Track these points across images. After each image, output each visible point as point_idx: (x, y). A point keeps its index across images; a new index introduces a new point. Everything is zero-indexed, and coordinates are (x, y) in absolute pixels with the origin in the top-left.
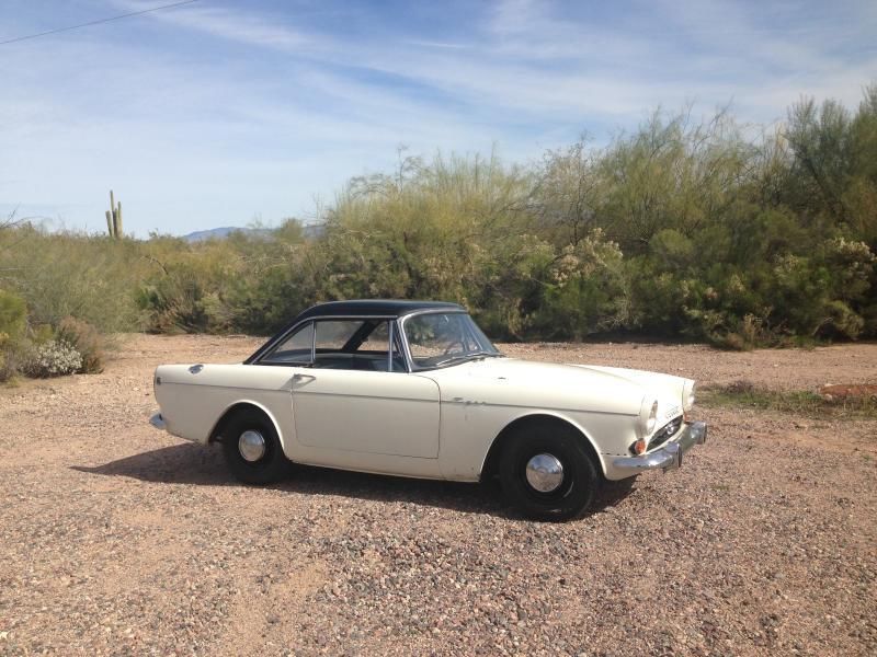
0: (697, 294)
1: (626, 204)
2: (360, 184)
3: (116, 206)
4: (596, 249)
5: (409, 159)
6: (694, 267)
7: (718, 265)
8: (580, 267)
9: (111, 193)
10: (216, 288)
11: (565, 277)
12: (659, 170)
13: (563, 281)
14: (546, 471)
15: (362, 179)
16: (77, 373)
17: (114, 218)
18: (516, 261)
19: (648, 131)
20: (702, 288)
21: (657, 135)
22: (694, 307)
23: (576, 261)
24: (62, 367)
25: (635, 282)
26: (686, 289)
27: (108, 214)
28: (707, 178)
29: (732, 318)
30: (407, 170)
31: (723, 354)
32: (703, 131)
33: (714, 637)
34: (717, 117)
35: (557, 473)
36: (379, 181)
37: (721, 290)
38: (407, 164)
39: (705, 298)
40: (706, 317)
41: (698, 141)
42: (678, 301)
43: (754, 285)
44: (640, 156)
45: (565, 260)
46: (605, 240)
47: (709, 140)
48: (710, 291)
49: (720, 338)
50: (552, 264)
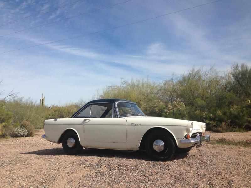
0: (207, 116)
1: (186, 92)
2: (110, 88)
3: (43, 98)
4: (177, 104)
5: (124, 81)
6: (206, 109)
7: (213, 108)
8: (172, 109)
9: (42, 94)
10: (68, 116)
11: (169, 111)
12: (195, 83)
13: (168, 113)
14: (159, 145)
15: (111, 87)
16: (25, 136)
17: (42, 101)
18: (154, 107)
19: (191, 72)
20: (209, 114)
21: (194, 73)
22: (207, 120)
23: (171, 107)
24: (22, 134)
25: (189, 113)
26: (204, 114)
27: (41, 100)
28: (209, 86)
29: (219, 123)
30: (124, 84)
31: (217, 133)
32: (207, 73)
33: (212, 186)
34: (211, 69)
35: (163, 146)
36: (116, 88)
37: (215, 115)
38: (124, 83)
39: (210, 117)
40: (211, 123)
41: (206, 75)
42: (202, 118)
43: (225, 114)
44: (189, 79)
45: (168, 106)
46: (180, 102)
47: (209, 75)
48: (211, 115)
49: (215, 129)
50: (165, 108)
